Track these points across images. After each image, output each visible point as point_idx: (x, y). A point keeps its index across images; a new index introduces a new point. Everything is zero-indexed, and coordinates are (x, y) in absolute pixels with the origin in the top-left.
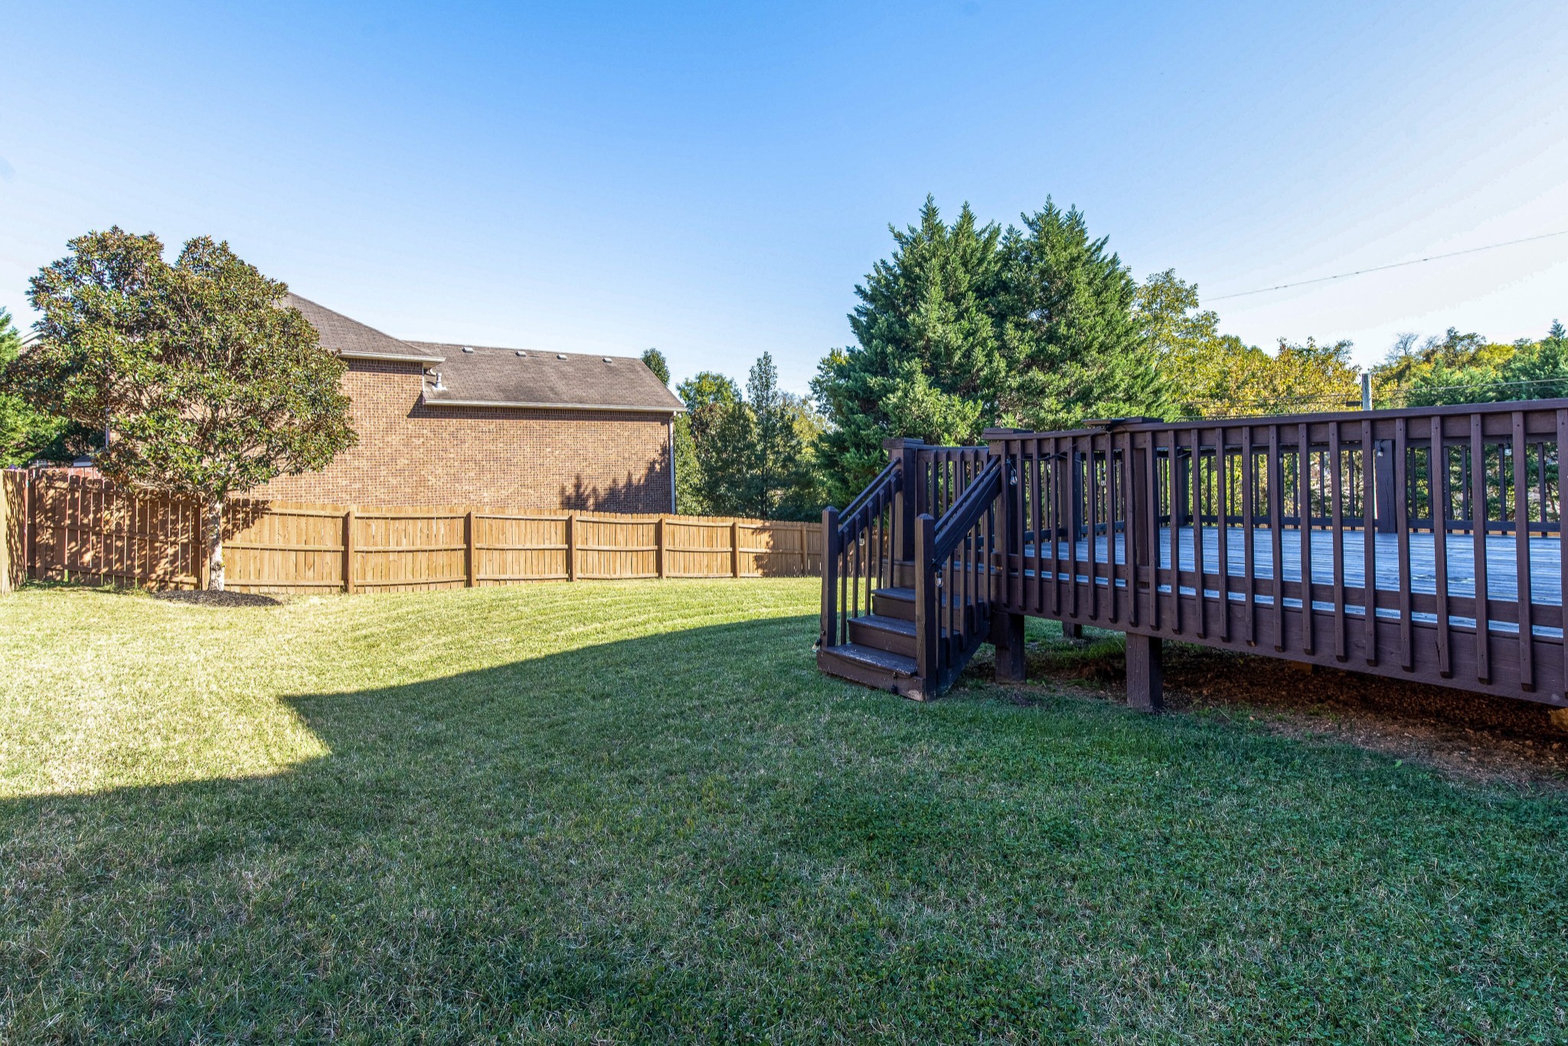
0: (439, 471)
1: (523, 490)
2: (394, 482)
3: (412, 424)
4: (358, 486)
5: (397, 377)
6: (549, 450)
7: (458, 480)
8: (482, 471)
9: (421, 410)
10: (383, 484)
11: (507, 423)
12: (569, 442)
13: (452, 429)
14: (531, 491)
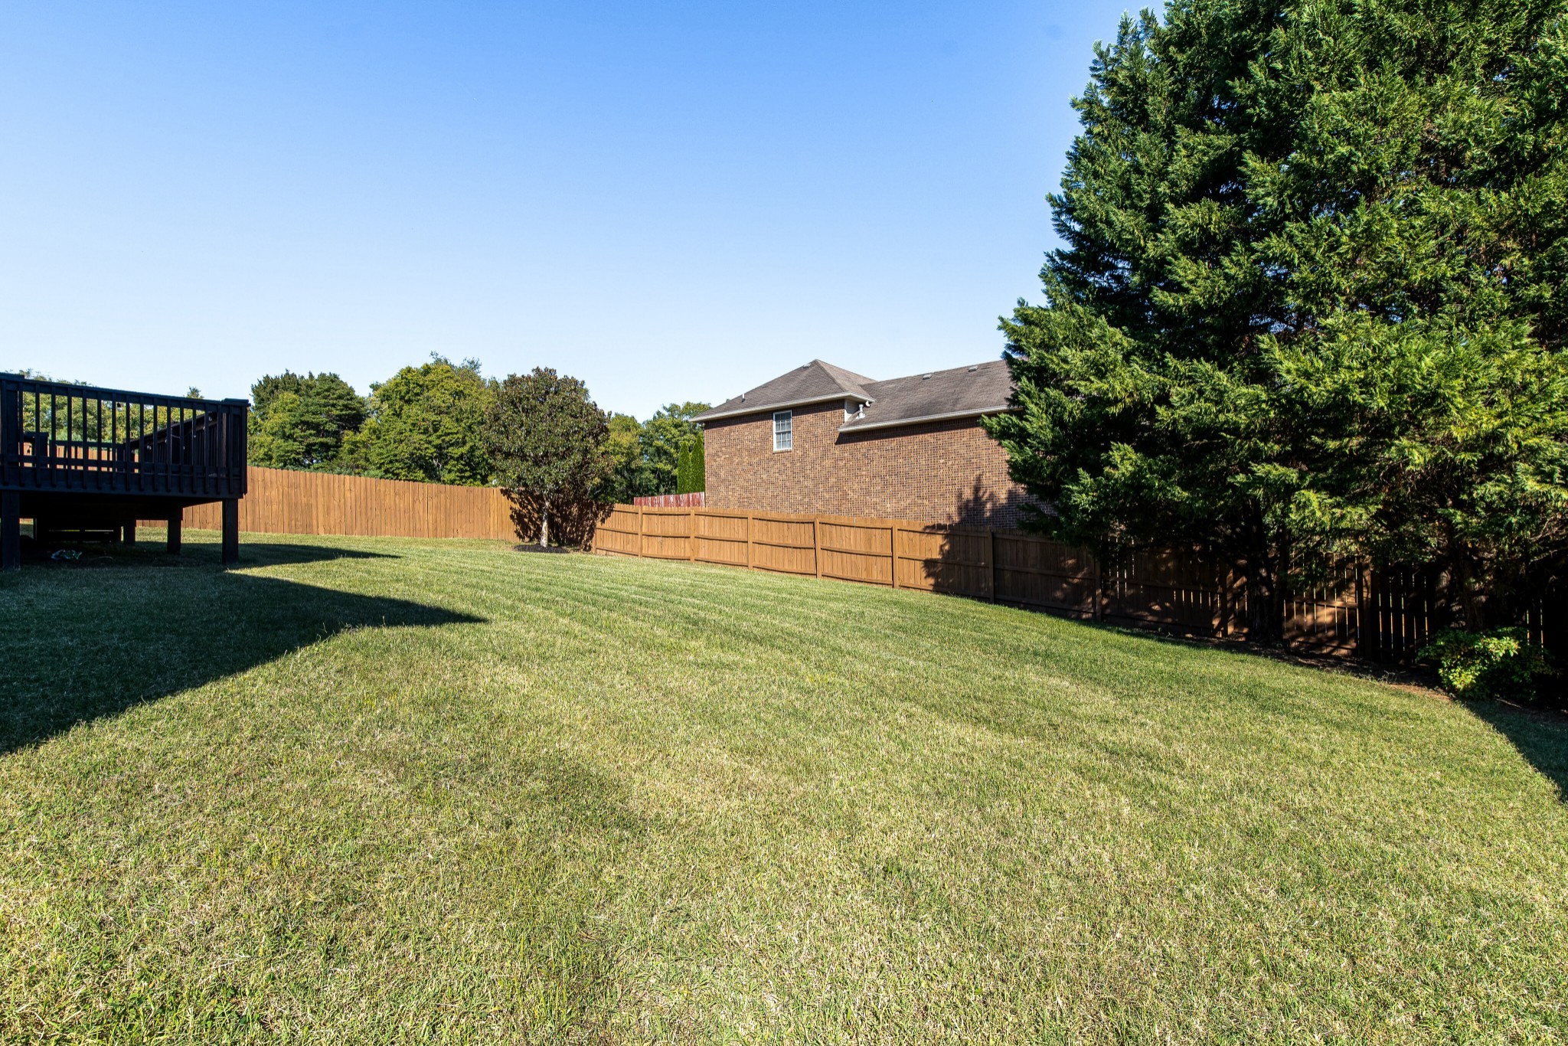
0: (856, 486)
1: (920, 501)
2: (827, 496)
3: (837, 450)
4: (807, 500)
5: (828, 414)
6: (942, 461)
7: (868, 493)
8: (886, 485)
9: (845, 438)
10: (822, 498)
11: (905, 439)
12: (962, 451)
13: (865, 450)
14: (926, 502)
